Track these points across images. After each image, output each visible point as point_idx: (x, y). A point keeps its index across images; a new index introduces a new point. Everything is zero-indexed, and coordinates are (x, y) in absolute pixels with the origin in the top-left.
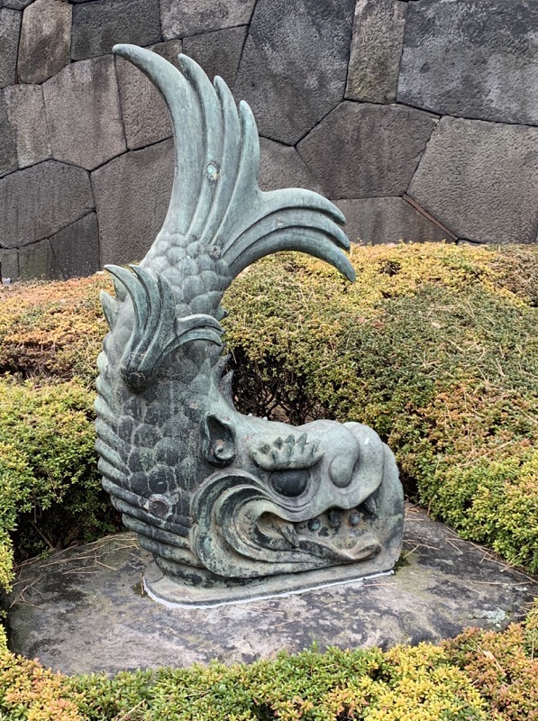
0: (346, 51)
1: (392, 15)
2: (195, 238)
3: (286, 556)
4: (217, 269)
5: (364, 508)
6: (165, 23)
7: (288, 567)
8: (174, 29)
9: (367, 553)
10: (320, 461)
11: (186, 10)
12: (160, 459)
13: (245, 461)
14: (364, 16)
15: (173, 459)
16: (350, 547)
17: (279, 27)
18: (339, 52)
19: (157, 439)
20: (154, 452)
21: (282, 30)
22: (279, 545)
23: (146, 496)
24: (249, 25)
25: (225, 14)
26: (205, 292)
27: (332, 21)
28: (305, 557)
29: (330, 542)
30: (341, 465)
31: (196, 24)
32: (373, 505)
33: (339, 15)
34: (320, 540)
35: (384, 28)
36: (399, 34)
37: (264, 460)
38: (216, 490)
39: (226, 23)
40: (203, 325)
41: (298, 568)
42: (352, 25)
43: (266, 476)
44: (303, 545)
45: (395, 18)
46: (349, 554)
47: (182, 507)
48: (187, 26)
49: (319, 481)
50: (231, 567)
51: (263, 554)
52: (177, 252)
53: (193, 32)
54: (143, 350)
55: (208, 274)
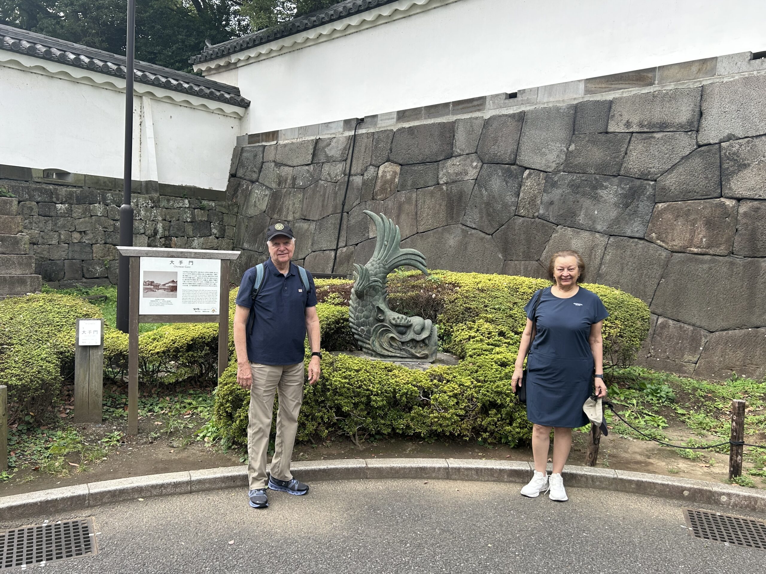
0: (518, 193)
1: (539, 178)
2: (379, 259)
3: (399, 352)
4: (384, 268)
5: (423, 341)
6: (440, 176)
7: (398, 355)
8: (444, 179)
9: (424, 356)
10: (411, 325)
11: (449, 171)
12: (364, 317)
13: (388, 321)
14: (527, 178)
15: (367, 317)
16: (419, 353)
17: (490, 181)
18: (515, 194)
19: (363, 311)
20: (362, 315)
21: (490, 183)
22: (396, 348)
23: (359, 327)
24: (476, 179)
25: (467, 174)
26: (380, 274)
27: (513, 180)
28: (404, 353)
29: (413, 351)
30: (418, 328)
31: (454, 177)
32: (427, 341)
33: (516, 177)
34: (409, 349)
35: (535, 184)
36: (542, 187)
37: (394, 322)
38: (378, 328)
39: (467, 178)
40: (377, 281)
41: (401, 356)
42: (521, 182)
43: (394, 327)
44: (404, 349)
45: (540, 179)
46: (418, 355)
47: (369, 331)
48: (450, 178)
49: (410, 331)
50: (381, 351)
51: (391, 349)
52: (374, 263)
53: (452, 181)
54: (360, 286)
55: (382, 269)
